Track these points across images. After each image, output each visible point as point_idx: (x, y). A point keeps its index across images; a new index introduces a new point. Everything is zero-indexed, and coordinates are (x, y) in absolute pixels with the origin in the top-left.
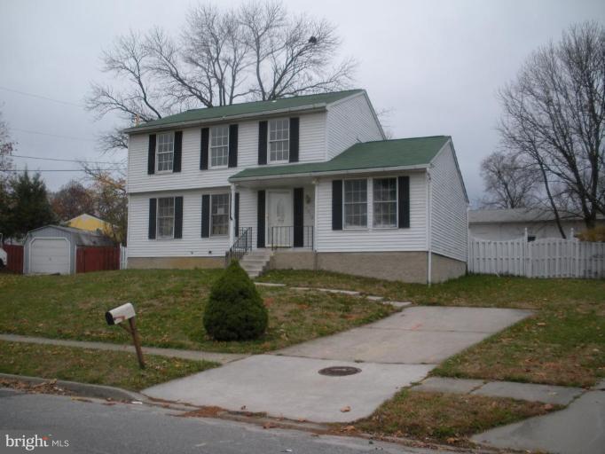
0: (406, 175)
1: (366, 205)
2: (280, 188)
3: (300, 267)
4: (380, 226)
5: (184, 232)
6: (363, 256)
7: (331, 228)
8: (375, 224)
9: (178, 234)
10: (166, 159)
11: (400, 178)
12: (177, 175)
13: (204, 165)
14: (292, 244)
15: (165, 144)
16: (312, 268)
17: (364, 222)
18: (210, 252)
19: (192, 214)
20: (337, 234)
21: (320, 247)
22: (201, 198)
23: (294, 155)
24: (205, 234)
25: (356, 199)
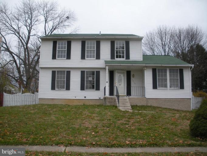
0: (182, 68)
1: (167, 79)
2: (121, 70)
3: (141, 105)
4: (172, 88)
5: (71, 87)
6: (166, 100)
7: (152, 88)
8: (170, 87)
9: (68, 88)
10: (62, 53)
11: (180, 69)
12: (68, 60)
13: (83, 57)
14: (126, 94)
15: (62, 46)
16: (145, 105)
17: (166, 86)
18: (85, 97)
19: (75, 79)
20: (155, 90)
21: (148, 96)
22: (80, 72)
23: (128, 57)
24: (82, 88)
25: (162, 77)
